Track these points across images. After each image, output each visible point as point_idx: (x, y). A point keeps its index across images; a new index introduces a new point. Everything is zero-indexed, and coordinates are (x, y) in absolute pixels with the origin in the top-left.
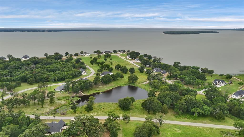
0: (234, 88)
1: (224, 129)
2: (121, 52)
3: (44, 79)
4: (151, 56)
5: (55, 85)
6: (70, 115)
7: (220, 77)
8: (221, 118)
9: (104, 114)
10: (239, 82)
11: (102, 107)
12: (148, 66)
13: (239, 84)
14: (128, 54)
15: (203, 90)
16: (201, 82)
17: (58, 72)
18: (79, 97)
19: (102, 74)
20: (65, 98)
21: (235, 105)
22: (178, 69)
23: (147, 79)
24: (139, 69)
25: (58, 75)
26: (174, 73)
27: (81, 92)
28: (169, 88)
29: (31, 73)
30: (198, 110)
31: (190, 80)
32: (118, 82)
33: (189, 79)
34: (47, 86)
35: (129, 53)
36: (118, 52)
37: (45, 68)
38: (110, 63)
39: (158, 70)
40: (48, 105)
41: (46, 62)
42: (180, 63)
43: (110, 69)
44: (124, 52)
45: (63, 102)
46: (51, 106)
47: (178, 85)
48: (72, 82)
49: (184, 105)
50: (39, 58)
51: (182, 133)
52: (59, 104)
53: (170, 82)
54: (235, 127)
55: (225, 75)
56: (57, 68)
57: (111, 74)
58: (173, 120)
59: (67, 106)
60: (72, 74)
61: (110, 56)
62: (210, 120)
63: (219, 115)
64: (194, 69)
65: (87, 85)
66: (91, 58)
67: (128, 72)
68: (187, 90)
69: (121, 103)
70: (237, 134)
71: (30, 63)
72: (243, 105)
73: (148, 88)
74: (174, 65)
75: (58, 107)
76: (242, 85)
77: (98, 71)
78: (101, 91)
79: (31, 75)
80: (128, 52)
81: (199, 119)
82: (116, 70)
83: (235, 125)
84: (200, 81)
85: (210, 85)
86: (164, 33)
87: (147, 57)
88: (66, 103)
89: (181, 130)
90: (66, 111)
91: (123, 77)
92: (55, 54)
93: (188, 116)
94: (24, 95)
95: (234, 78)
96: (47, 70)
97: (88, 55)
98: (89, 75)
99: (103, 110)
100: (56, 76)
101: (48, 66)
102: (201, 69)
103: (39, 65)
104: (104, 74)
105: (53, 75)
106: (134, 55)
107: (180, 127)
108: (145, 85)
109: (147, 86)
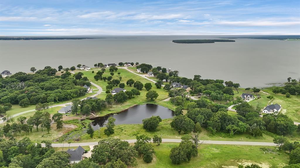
0: (264, 103)
1: (263, 146)
2: (128, 64)
3: (41, 99)
4: (166, 69)
5: (57, 106)
6: (85, 140)
7: (247, 91)
8: (258, 134)
9: (129, 138)
10: (268, 96)
11: (123, 129)
12: (164, 80)
13: (269, 97)
14: (138, 68)
15: (232, 106)
16: (230, 97)
17: (58, 91)
18: (91, 119)
19: (113, 91)
20: (75, 122)
21: (270, 120)
22: (201, 83)
23: (168, 96)
24: (156, 84)
25: (59, 94)
26: (198, 88)
27: (92, 113)
28: (197, 104)
29: (22, 93)
30: (233, 127)
31: (217, 94)
32: (134, 100)
33: (215, 94)
34: (47, 108)
35: (138, 65)
36: (125, 65)
37: (39, 86)
38: (119, 78)
39: (177, 85)
40: (55, 130)
41: (37, 78)
42: (201, 77)
43: (122, 85)
44: (132, 64)
45: (73, 127)
46: (59, 131)
47: (207, 101)
48: (80, 101)
49: (218, 122)
50: (26, 74)
51: (221, 152)
52: (68, 129)
53: (194, 98)
54: (275, 143)
55: (252, 89)
56: (55, 85)
57: (124, 91)
58: (207, 140)
59: (78, 130)
60: (76, 93)
61: (116, 69)
62: (247, 138)
63: (257, 131)
64: (217, 82)
65: (99, 104)
66: (93, 72)
67: (144, 88)
68: (217, 106)
69: (147, 123)
70: (277, 150)
71: (16, 80)
72: (278, 120)
73: (171, 106)
74: (194, 79)
75: (68, 132)
76: (272, 99)
77: (107, 87)
78: (117, 111)
79: (24, 94)
80: (136, 64)
81: (235, 137)
82: (129, 86)
83: (275, 141)
84: (228, 96)
85: (239, 100)
86: (174, 41)
87: (161, 71)
88: (77, 127)
89: (219, 150)
90: (80, 137)
91: (139, 94)
92: (45, 68)
93: (223, 135)
94: (22, 120)
95: (262, 92)
96: (43, 89)
97: (88, 69)
98: (96, 93)
99: (125, 132)
100: (56, 95)
101: (42, 83)
102: (225, 83)
103: (31, 83)
104: (115, 91)
105: (53, 94)
106: (145, 68)
107: (217, 147)
108: (167, 102)
109: (169, 104)
